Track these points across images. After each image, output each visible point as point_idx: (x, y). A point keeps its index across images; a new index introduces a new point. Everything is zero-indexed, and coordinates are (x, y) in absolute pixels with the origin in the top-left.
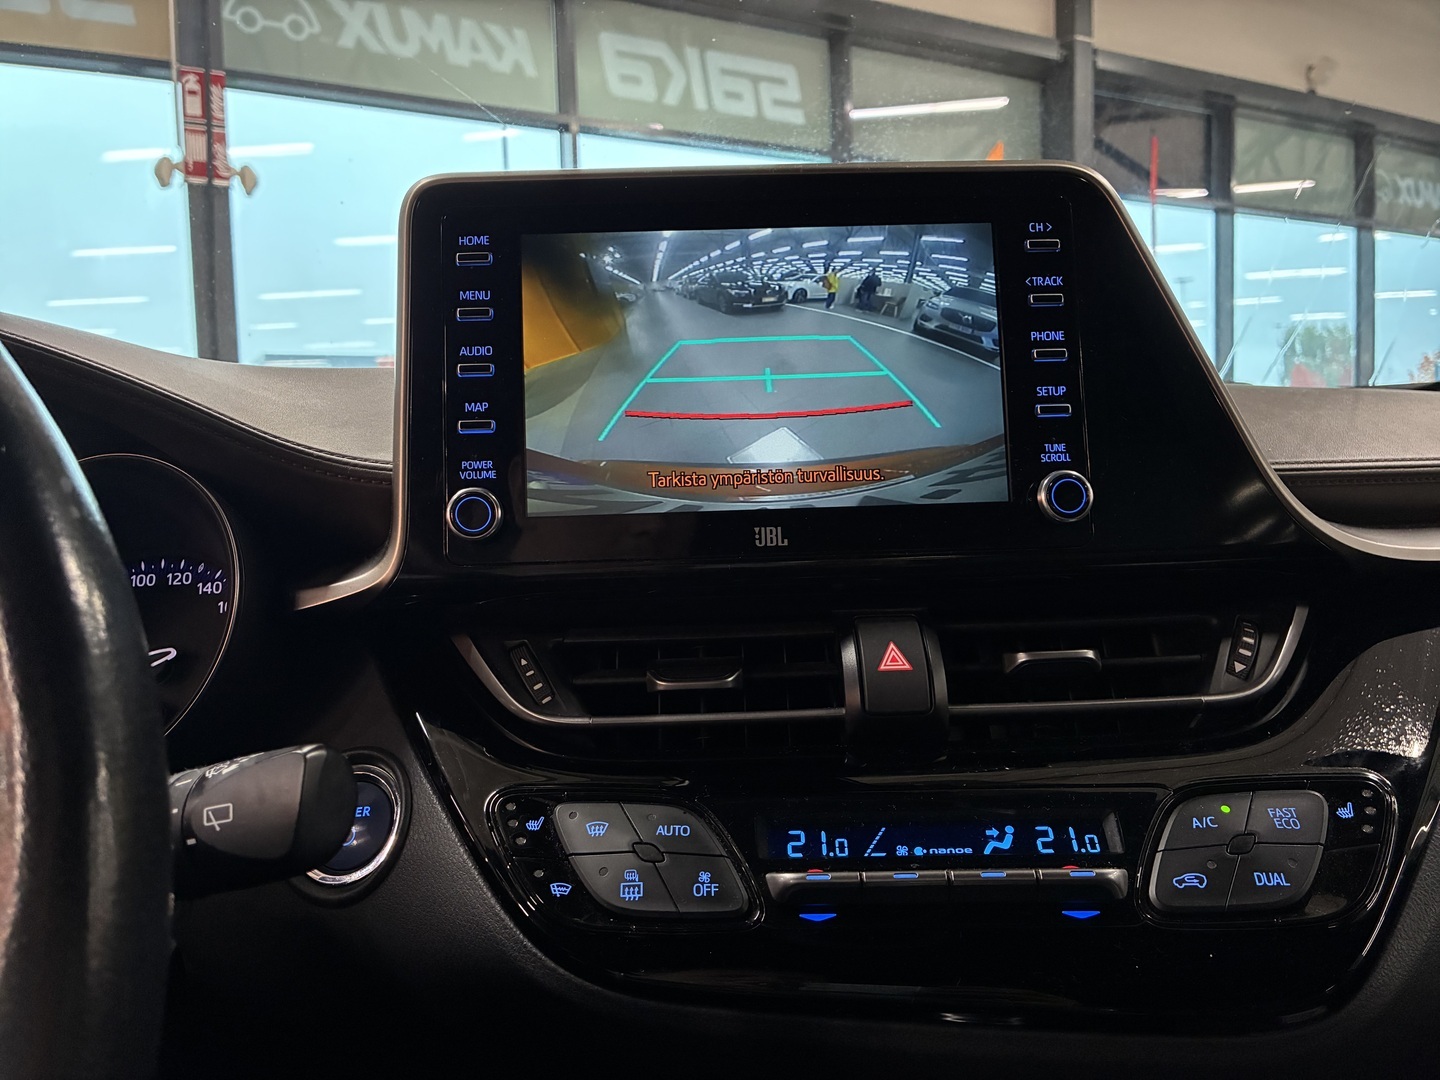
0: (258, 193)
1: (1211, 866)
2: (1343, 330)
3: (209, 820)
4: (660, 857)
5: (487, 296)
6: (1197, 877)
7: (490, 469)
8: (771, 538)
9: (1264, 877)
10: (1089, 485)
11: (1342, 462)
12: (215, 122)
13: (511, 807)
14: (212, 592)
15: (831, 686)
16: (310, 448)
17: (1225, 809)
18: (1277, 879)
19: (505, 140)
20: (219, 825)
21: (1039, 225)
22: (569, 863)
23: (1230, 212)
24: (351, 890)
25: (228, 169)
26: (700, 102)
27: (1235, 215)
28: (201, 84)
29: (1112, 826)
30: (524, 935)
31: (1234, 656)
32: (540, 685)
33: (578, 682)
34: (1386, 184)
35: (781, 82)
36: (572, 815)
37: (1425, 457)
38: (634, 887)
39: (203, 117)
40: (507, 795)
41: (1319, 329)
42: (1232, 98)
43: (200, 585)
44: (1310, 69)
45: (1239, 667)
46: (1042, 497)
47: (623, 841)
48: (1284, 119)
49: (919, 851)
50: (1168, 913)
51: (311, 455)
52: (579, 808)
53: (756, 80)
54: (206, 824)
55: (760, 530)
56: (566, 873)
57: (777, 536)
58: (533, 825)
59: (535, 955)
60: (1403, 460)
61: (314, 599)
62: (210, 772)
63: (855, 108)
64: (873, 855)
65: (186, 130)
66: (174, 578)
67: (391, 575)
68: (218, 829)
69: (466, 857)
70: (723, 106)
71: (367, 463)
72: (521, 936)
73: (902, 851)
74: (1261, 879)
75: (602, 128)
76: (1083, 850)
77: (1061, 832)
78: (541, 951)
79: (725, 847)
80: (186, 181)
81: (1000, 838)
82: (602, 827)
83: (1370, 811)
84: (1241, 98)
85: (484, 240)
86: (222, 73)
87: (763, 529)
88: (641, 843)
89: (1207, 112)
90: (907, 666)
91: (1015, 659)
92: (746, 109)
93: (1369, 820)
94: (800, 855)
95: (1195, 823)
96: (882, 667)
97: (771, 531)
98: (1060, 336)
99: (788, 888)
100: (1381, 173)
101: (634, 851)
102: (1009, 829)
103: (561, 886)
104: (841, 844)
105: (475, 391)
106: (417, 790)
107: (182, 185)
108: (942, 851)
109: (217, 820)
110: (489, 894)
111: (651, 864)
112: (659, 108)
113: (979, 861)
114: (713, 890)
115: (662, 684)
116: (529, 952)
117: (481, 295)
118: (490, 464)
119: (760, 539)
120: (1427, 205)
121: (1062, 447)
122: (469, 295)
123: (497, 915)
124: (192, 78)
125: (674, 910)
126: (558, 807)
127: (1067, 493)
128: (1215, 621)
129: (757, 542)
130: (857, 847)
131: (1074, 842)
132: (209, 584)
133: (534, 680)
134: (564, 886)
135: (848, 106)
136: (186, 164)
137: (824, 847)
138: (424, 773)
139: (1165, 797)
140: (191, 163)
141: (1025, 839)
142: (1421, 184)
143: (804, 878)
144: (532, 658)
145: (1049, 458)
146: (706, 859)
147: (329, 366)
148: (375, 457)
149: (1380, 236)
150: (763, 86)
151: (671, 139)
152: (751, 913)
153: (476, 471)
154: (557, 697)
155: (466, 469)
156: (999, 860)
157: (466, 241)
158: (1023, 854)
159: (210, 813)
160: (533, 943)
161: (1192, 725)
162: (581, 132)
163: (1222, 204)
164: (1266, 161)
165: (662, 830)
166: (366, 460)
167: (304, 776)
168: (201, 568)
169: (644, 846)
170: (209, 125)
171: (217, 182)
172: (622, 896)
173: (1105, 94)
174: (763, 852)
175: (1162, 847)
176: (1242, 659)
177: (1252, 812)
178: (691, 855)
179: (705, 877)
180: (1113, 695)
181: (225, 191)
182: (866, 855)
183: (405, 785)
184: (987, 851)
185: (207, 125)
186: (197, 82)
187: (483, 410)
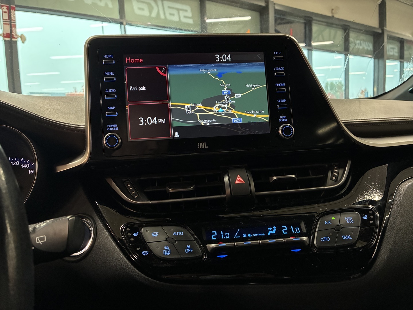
0: (26, 42)
1: (331, 235)
2: (340, 83)
3: (38, 241)
4: (175, 242)
5: (113, 74)
6: (327, 238)
7: (116, 127)
8: (203, 146)
9: (345, 237)
10: (293, 128)
11: (359, 120)
12: (12, 21)
13: (128, 229)
14: (26, 167)
15: (221, 188)
16: (58, 122)
17: (333, 218)
18: (348, 237)
19: (103, 27)
20: (41, 242)
21: (277, 52)
22: (147, 245)
23: (311, 50)
24: (79, 257)
25: (17, 35)
26: (162, 16)
27: (313, 51)
28: (8, 10)
29: (303, 225)
30: (135, 267)
31: (332, 175)
32: (134, 192)
33: (146, 190)
34: (352, 42)
35: (186, 11)
36: (147, 231)
37: (380, 118)
38: (168, 251)
39: (8, 20)
40: (127, 226)
41: (334, 83)
42: (311, 18)
43: (22, 165)
44: (332, 10)
45: (334, 178)
46: (280, 131)
47: (163, 238)
48: (325, 24)
49: (249, 235)
50: (320, 248)
51: (59, 124)
52: (149, 229)
53: (178, 10)
54: (37, 242)
55: (199, 144)
56: (147, 248)
57: (204, 145)
58: (135, 234)
59: (138, 273)
60: (375, 119)
61: (62, 169)
62: (37, 226)
63: (208, 19)
64: (236, 237)
65: (3, 23)
66: (13, 163)
67: (87, 160)
68: (41, 244)
69: (115, 245)
70: (169, 17)
71: (77, 126)
72: (134, 268)
73: (245, 235)
74: (344, 237)
75: (133, 23)
76: (295, 232)
77: (289, 228)
78: (140, 272)
79: (193, 237)
80: (4, 39)
81: (272, 230)
82: (156, 234)
83: (372, 217)
84: (314, 18)
85: (112, 56)
86: (14, 6)
87: (200, 143)
88: (169, 238)
89: (306, 22)
90: (243, 182)
91: (273, 179)
92: (175, 18)
93: (371, 219)
94: (216, 238)
95: (326, 223)
96: (236, 182)
97: (203, 144)
98: (283, 85)
99: (214, 249)
100: (351, 39)
101: (167, 241)
102: (275, 227)
103: (145, 252)
104: (227, 234)
105: (111, 103)
106: (98, 226)
107: (2, 41)
108: (256, 235)
109: (40, 241)
110: (123, 256)
111: (172, 244)
112: (150, 18)
113: (266, 237)
114: (191, 250)
115: (171, 190)
116: (137, 272)
117: (111, 73)
118: (116, 125)
119: (199, 146)
120: (363, 48)
121: (285, 117)
122: (108, 73)
123: (126, 262)
124: (5, 8)
125: (180, 257)
126: (142, 229)
127: (287, 130)
128: (326, 166)
129: (199, 147)
130: (232, 235)
131: (293, 230)
132: (25, 165)
133: (132, 191)
134: (146, 252)
135: (206, 19)
136: (4, 34)
137: (222, 235)
138: (100, 220)
139: (317, 216)
140: (5, 34)
141: (279, 230)
142: (362, 42)
143: (218, 245)
144: (131, 184)
145: (281, 120)
146: (188, 241)
147: (51, 96)
148: (79, 124)
149: (351, 57)
150: (181, 12)
151: (153, 27)
152: (203, 256)
153: (112, 127)
154: (140, 195)
155: (109, 127)
156: (272, 236)
157: (106, 56)
158: (279, 234)
159: (38, 239)
160: (137, 270)
161: (322, 195)
162: (127, 25)
163: (310, 48)
164: (320, 36)
165: (175, 234)
166: (76, 125)
167: (69, 226)
168: (22, 160)
169: (170, 239)
170: (11, 22)
171: (13, 39)
172: (164, 254)
173: (277, 16)
174: (205, 238)
175: (317, 230)
176: (335, 176)
177: (341, 219)
178: (184, 241)
179: (188, 247)
180: (299, 188)
181: (16, 42)
182: (235, 237)
183: (94, 224)
184: (269, 234)
185: (10, 22)
186: (7, 9)
187: (113, 109)
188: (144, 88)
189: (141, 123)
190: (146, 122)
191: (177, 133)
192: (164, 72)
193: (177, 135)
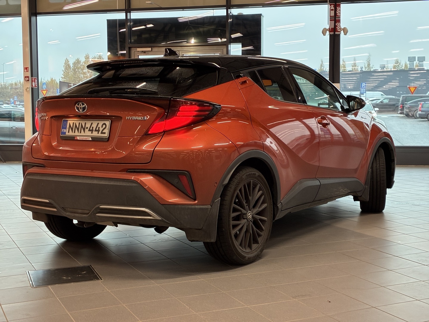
12: (337, 17)
25: (340, 29)
65: (330, 20)
107: (328, 35)
124: (332, 6)
136: (330, 29)
170: (335, 18)
181: (339, 35)
186: (333, 7)
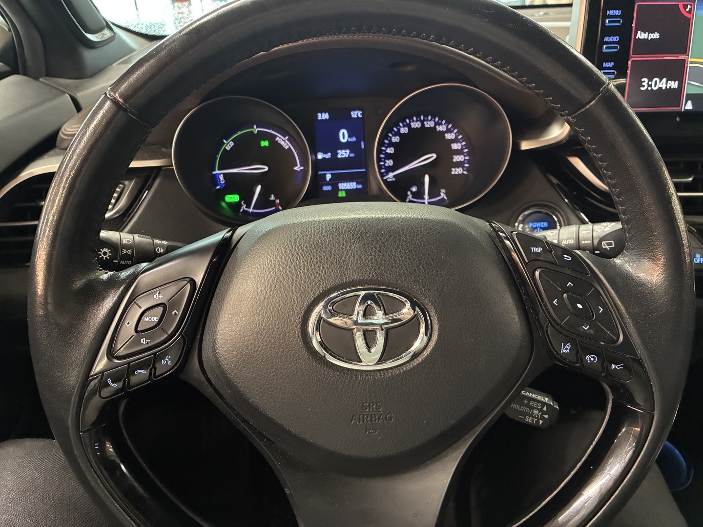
3: (605, 246)
20: (609, 248)
109: (608, 246)
117: (617, 13)
122: (611, 12)
159: (605, 244)
187: (611, 66)
188: (656, 36)
189: (644, 86)
190: (651, 86)
191: (689, 102)
192: (690, 12)
193: (689, 106)
